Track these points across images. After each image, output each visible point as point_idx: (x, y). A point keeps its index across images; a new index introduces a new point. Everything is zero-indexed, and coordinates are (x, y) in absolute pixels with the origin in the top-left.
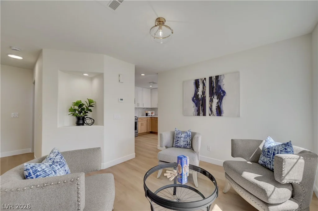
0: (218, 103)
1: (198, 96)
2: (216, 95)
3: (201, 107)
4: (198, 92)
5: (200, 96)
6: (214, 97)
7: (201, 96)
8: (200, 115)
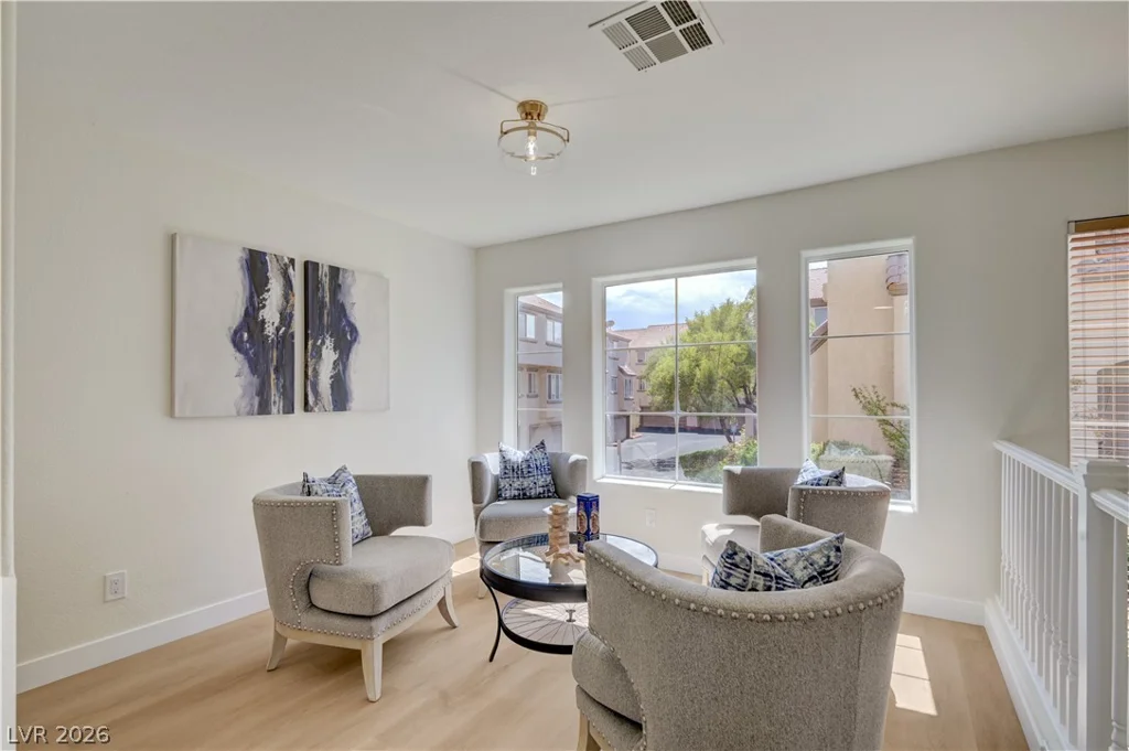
0: (335, 363)
1: (263, 329)
2: (331, 336)
3: (273, 376)
4: (259, 309)
5: (270, 330)
6: (323, 343)
7: (278, 329)
8: (269, 413)
